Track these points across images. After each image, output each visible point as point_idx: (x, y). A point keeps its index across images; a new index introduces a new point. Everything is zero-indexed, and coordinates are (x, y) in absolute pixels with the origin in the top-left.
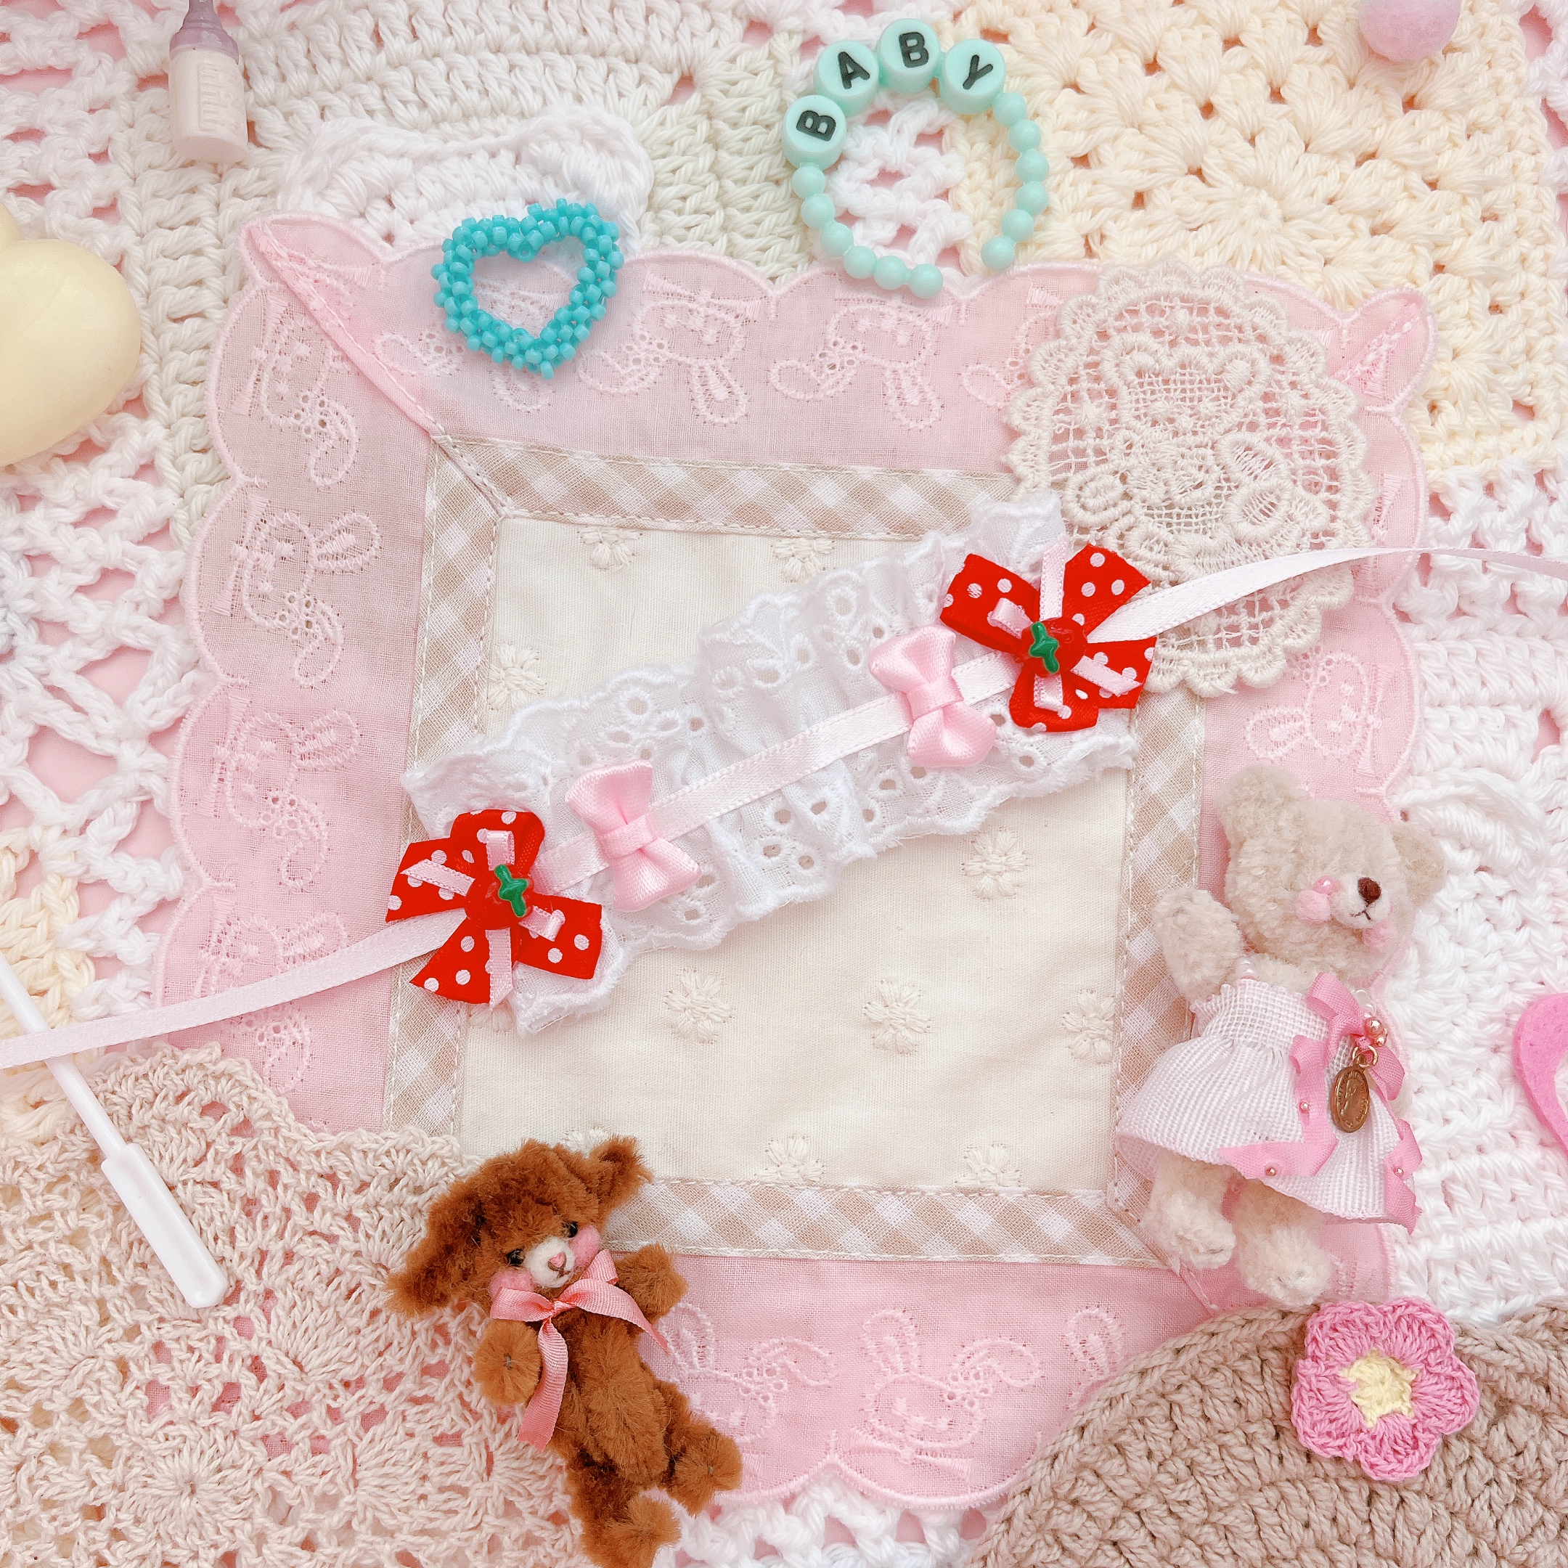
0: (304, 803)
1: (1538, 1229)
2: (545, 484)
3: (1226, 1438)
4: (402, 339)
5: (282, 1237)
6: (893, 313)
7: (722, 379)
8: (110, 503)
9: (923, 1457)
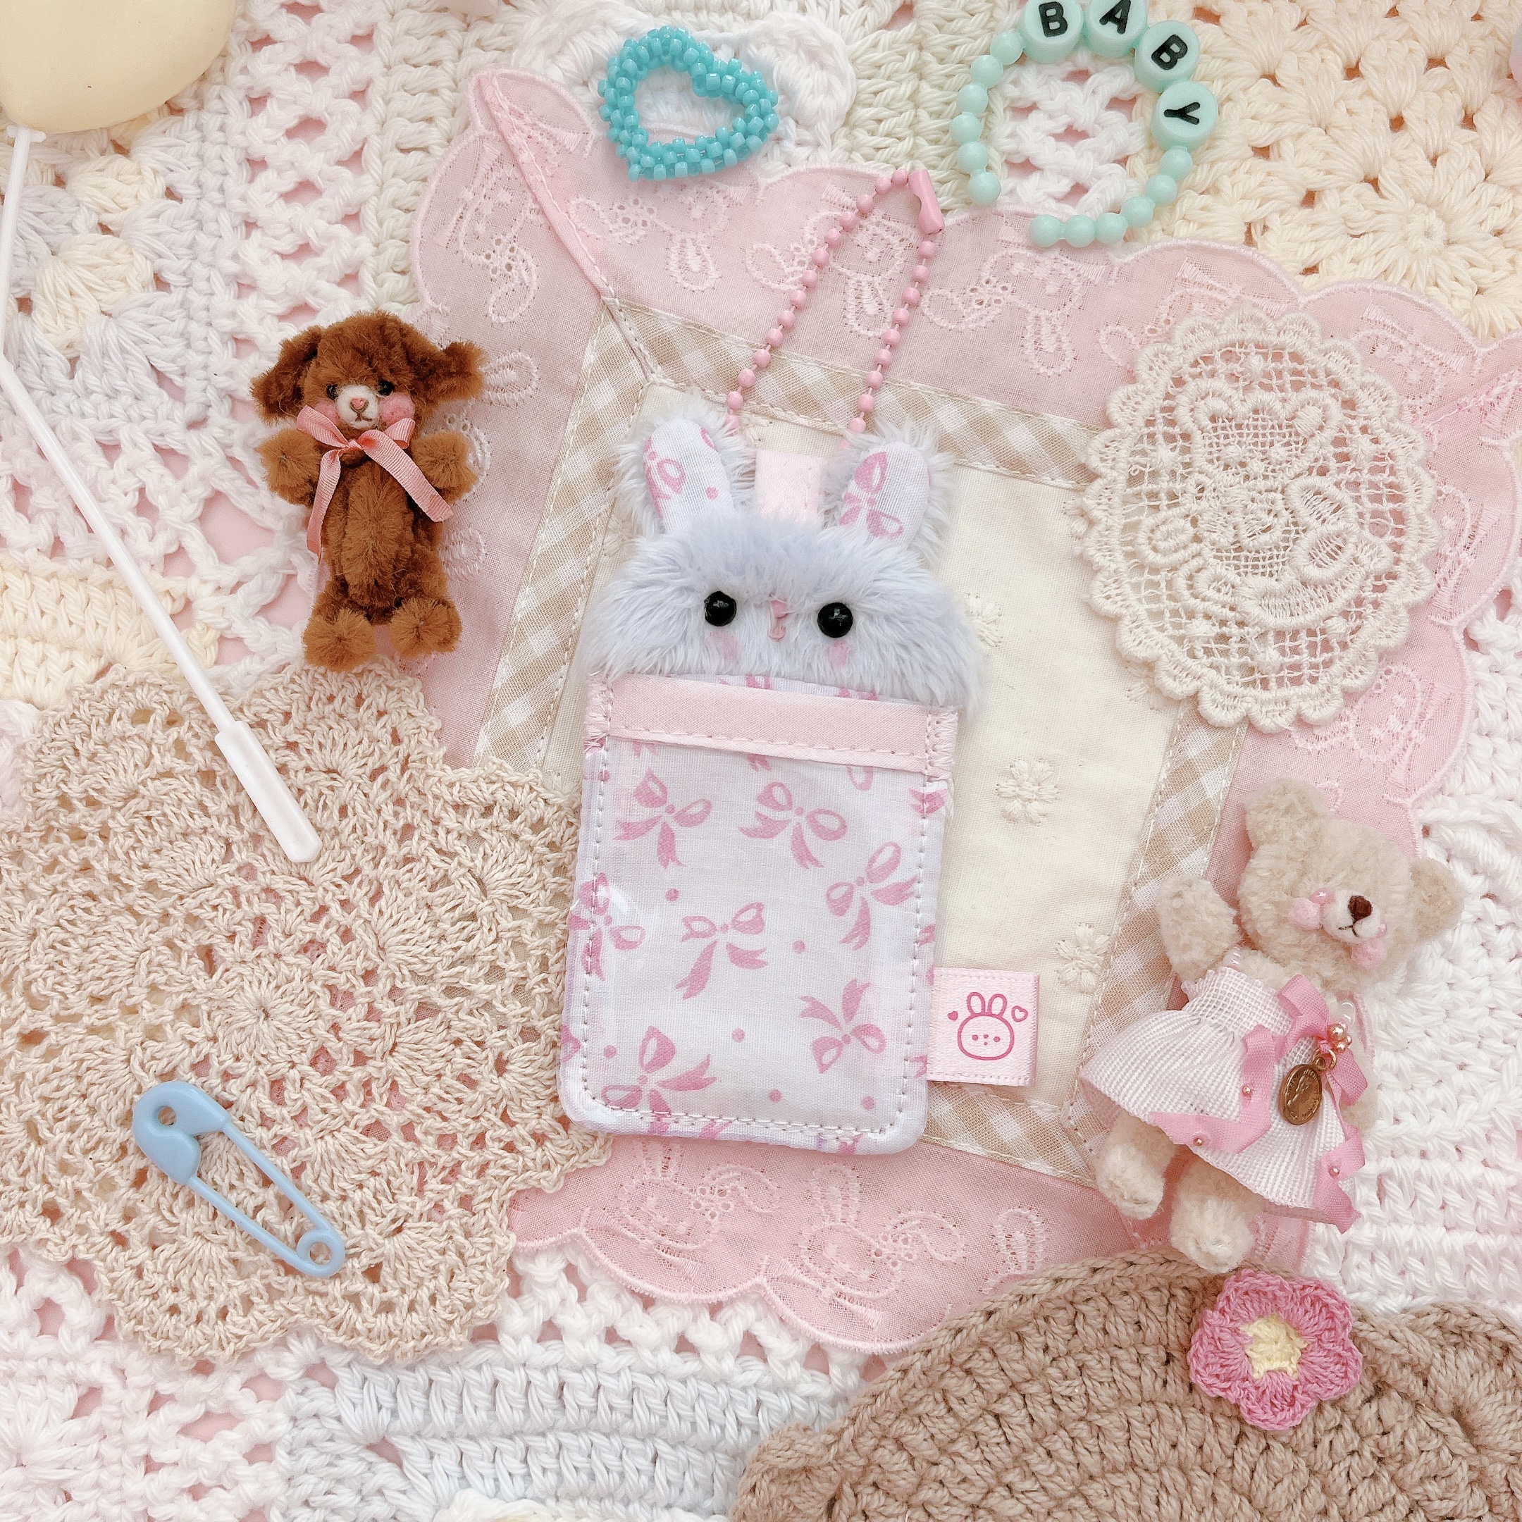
1: (1459, 1240)
2: (695, 361)
3: (1119, 1353)
4: (595, 205)
6: (1048, 263)
7: (875, 294)
8: (312, 301)
9: (841, 1300)
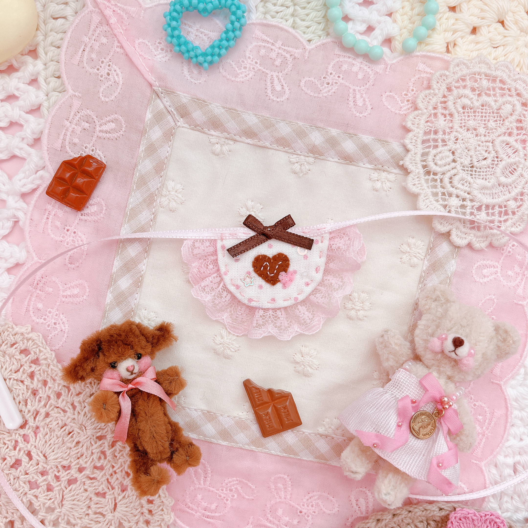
0: (80, 234)
2: (198, 116)
4: (147, 42)
5: (46, 406)
6: (358, 64)
7: (280, 82)
8: (17, 94)
